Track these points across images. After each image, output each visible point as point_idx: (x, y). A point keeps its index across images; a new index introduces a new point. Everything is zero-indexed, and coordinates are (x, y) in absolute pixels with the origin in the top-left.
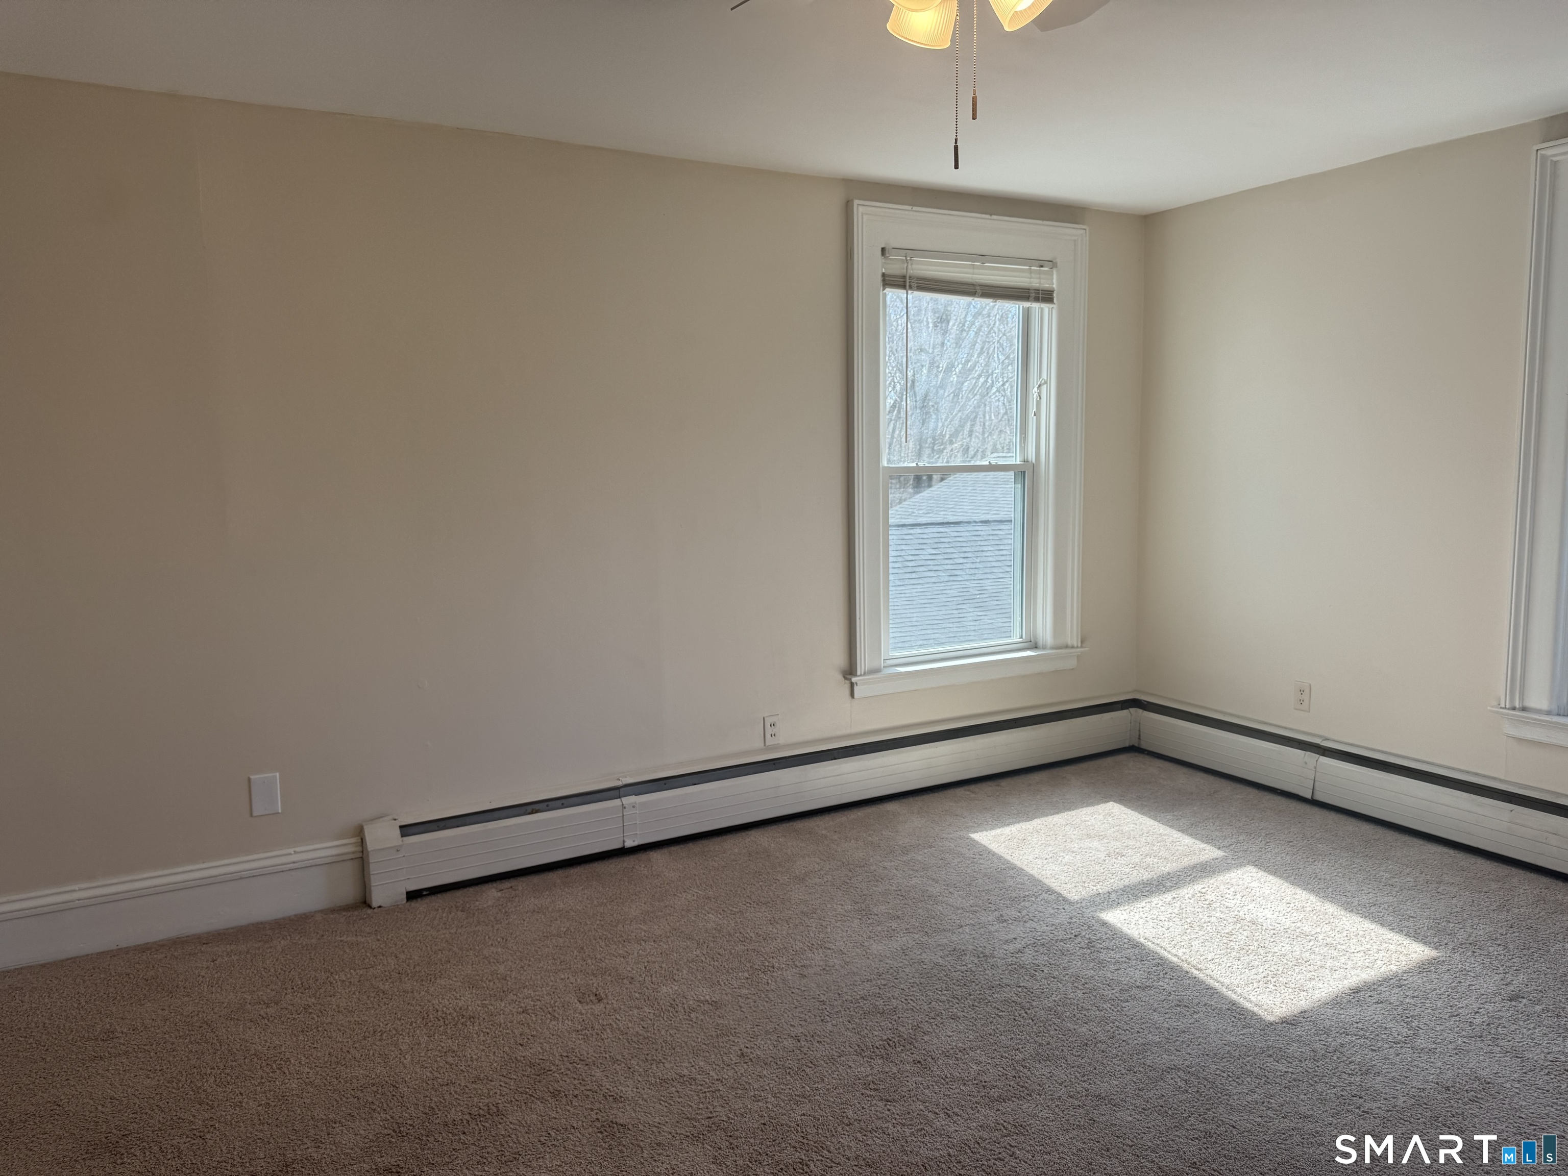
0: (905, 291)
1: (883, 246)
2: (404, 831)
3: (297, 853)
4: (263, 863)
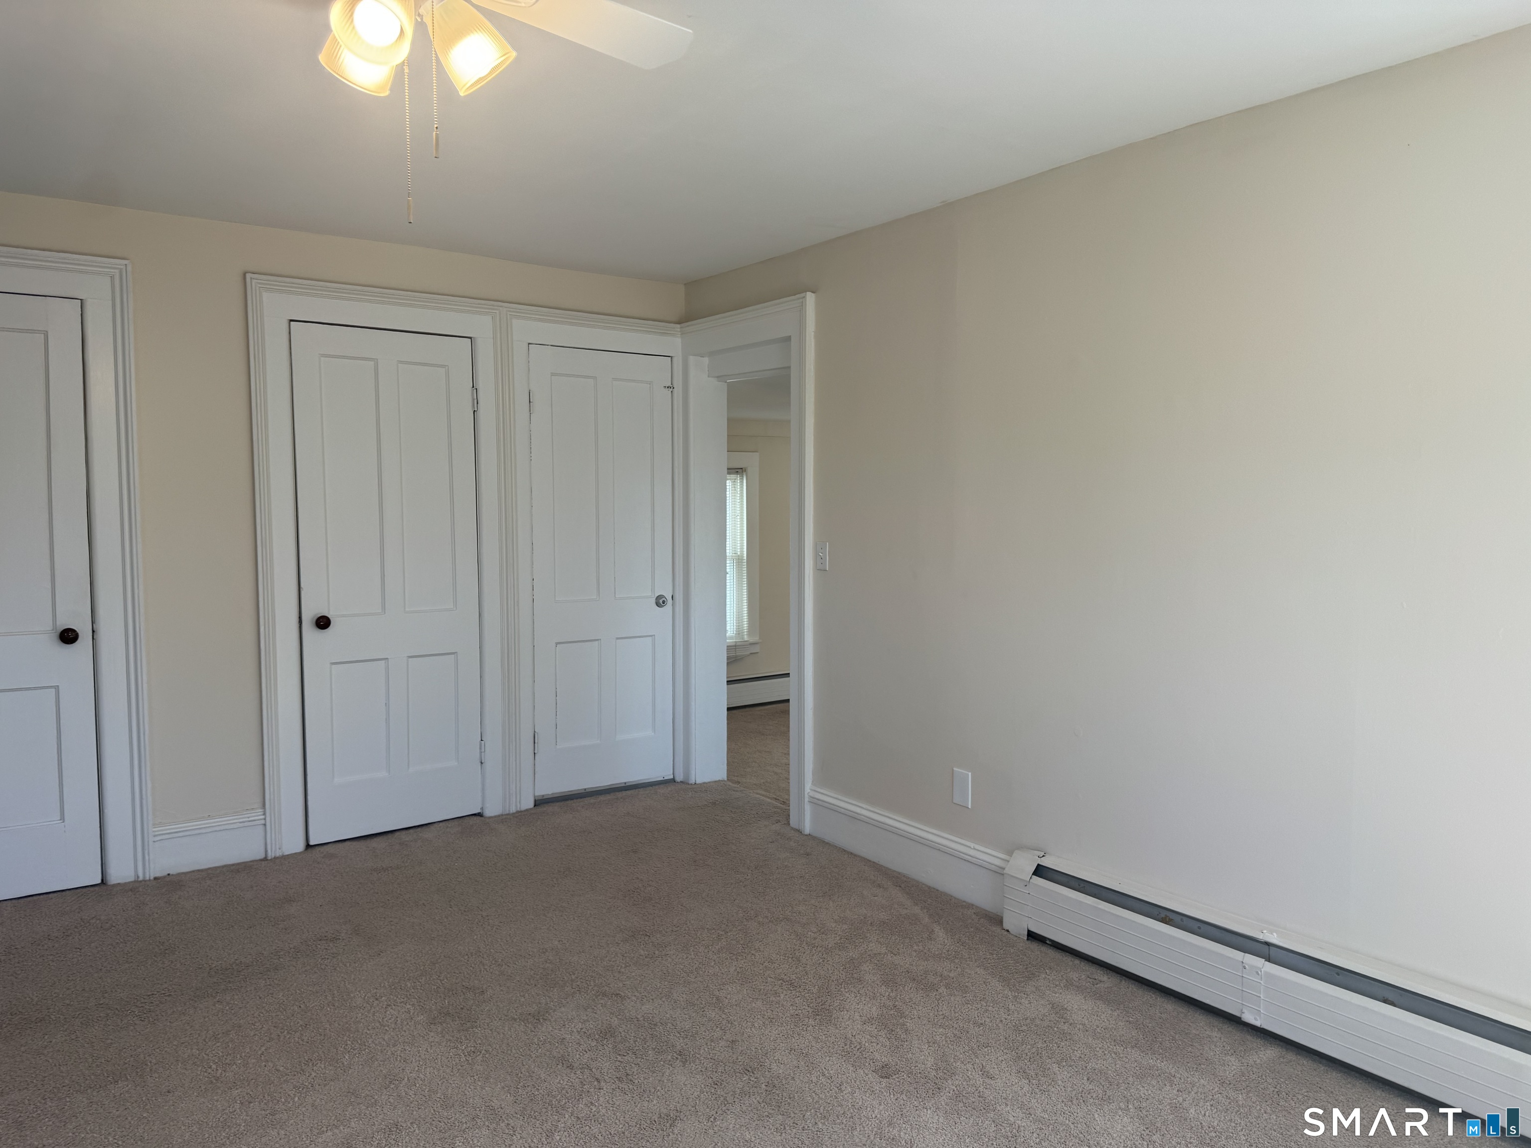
2: (1040, 871)
3: (974, 849)
4: (954, 846)
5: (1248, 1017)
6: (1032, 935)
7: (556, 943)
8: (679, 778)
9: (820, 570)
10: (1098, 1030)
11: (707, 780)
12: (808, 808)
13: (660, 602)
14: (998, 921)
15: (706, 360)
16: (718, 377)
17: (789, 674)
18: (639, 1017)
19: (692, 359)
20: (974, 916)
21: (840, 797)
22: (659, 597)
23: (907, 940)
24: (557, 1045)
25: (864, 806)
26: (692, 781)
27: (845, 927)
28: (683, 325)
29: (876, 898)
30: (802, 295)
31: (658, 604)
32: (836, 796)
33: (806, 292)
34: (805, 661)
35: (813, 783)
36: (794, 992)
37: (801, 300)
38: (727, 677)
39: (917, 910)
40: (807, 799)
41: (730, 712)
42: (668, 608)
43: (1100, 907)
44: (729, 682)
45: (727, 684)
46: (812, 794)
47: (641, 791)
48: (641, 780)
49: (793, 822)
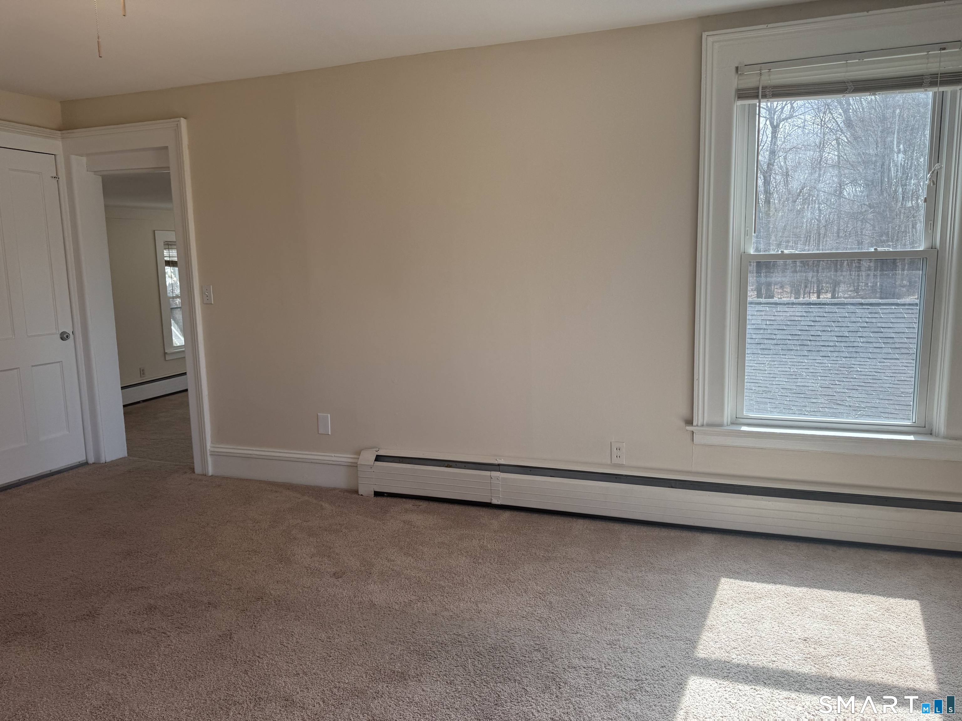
0: (758, 100)
1: (737, 66)
2: (379, 458)
3: (335, 456)
4: (320, 458)
5: (495, 501)
6: (377, 494)
7: (71, 572)
8: (91, 460)
9: (206, 304)
10: (431, 526)
11: (114, 458)
12: (210, 459)
13: (64, 337)
14: (356, 492)
15: (84, 159)
16: (94, 172)
17: (186, 373)
18: (167, 594)
19: (73, 157)
20: (340, 493)
21: (234, 447)
22: (63, 333)
23: (310, 513)
24: (118, 625)
25: (254, 449)
26: (103, 461)
27: (269, 516)
28: (64, 132)
29: (278, 498)
30: (178, 119)
31: (62, 339)
32: (231, 447)
33: (180, 117)
34: (201, 364)
35: (212, 443)
36: (260, 555)
37: (177, 123)
38: (121, 385)
39: (306, 498)
40: (208, 454)
41: (125, 408)
42: (71, 340)
43: (415, 468)
44: (123, 388)
45: (122, 389)
46: (212, 449)
47: (66, 474)
48: (62, 467)
49: (198, 469)
